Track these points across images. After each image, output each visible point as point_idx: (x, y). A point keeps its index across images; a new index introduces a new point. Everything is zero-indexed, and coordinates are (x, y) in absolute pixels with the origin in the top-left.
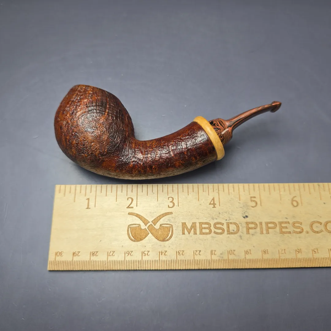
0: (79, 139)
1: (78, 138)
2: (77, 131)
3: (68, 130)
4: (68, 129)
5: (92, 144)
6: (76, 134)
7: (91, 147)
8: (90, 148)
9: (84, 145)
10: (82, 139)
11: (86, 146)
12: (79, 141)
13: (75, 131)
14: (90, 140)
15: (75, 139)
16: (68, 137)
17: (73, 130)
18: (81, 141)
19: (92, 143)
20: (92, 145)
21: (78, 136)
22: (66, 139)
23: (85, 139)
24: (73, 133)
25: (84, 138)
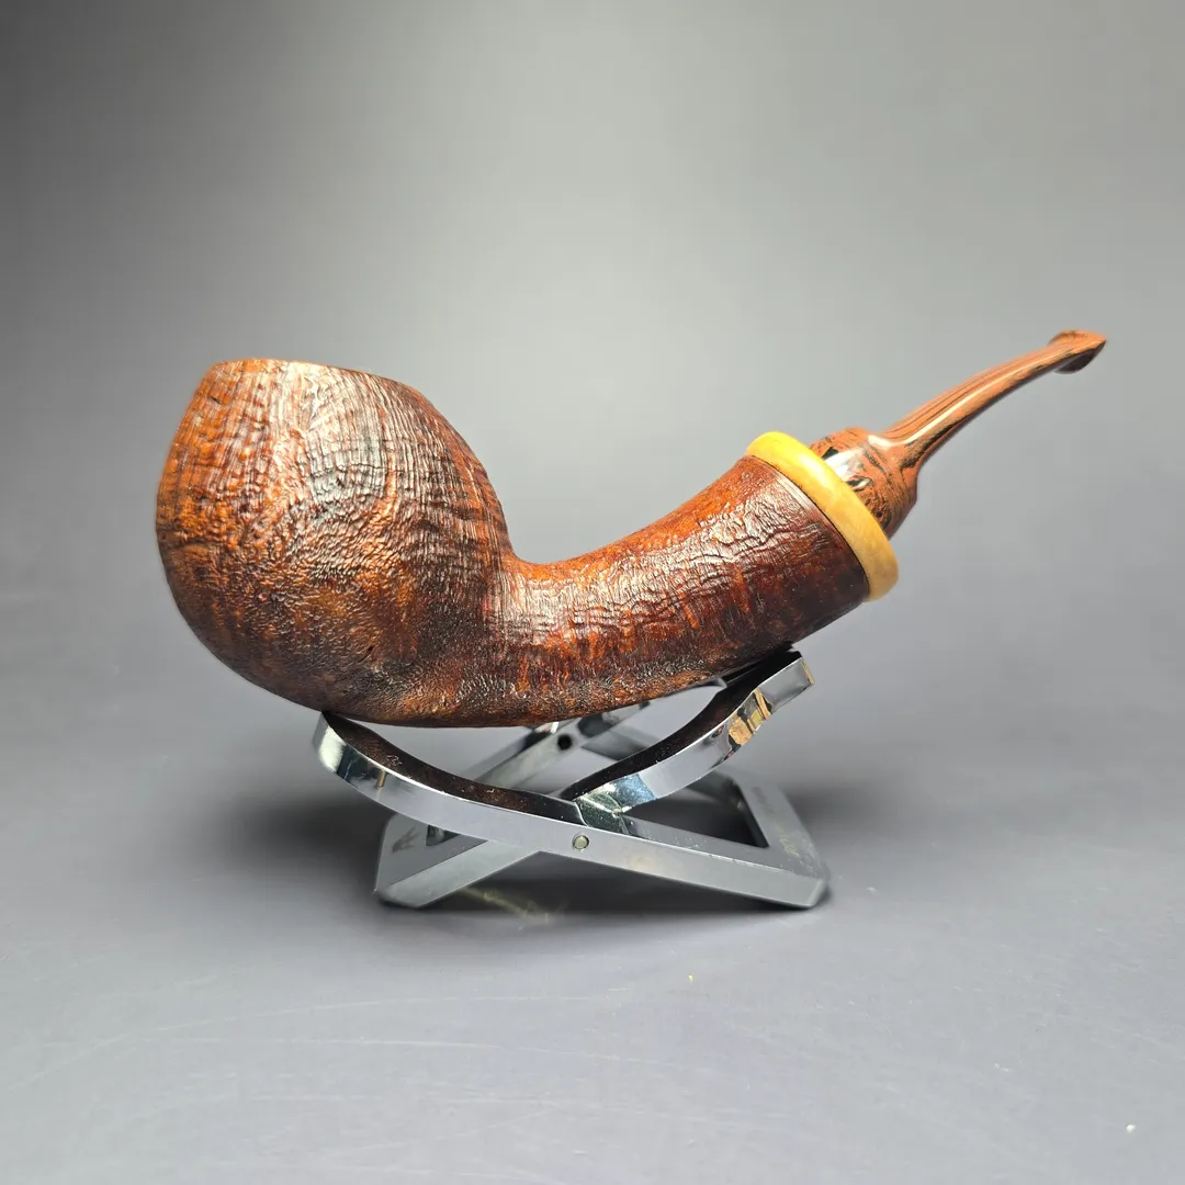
0: (290, 618)
1: (283, 612)
2: (278, 587)
3: (236, 582)
4: (233, 577)
5: (353, 630)
6: (274, 597)
7: (346, 643)
8: (345, 649)
9: (316, 640)
10: (304, 615)
11: (326, 644)
12: (292, 626)
13: (268, 586)
14: (342, 618)
15: (271, 618)
16: (238, 613)
17: (258, 581)
18: (299, 626)
19: (351, 626)
20: (352, 637)
21: (284, 607)
22: (230, 621)
23: (317, 618)
24: (260, 597)
25: (314, 611)
